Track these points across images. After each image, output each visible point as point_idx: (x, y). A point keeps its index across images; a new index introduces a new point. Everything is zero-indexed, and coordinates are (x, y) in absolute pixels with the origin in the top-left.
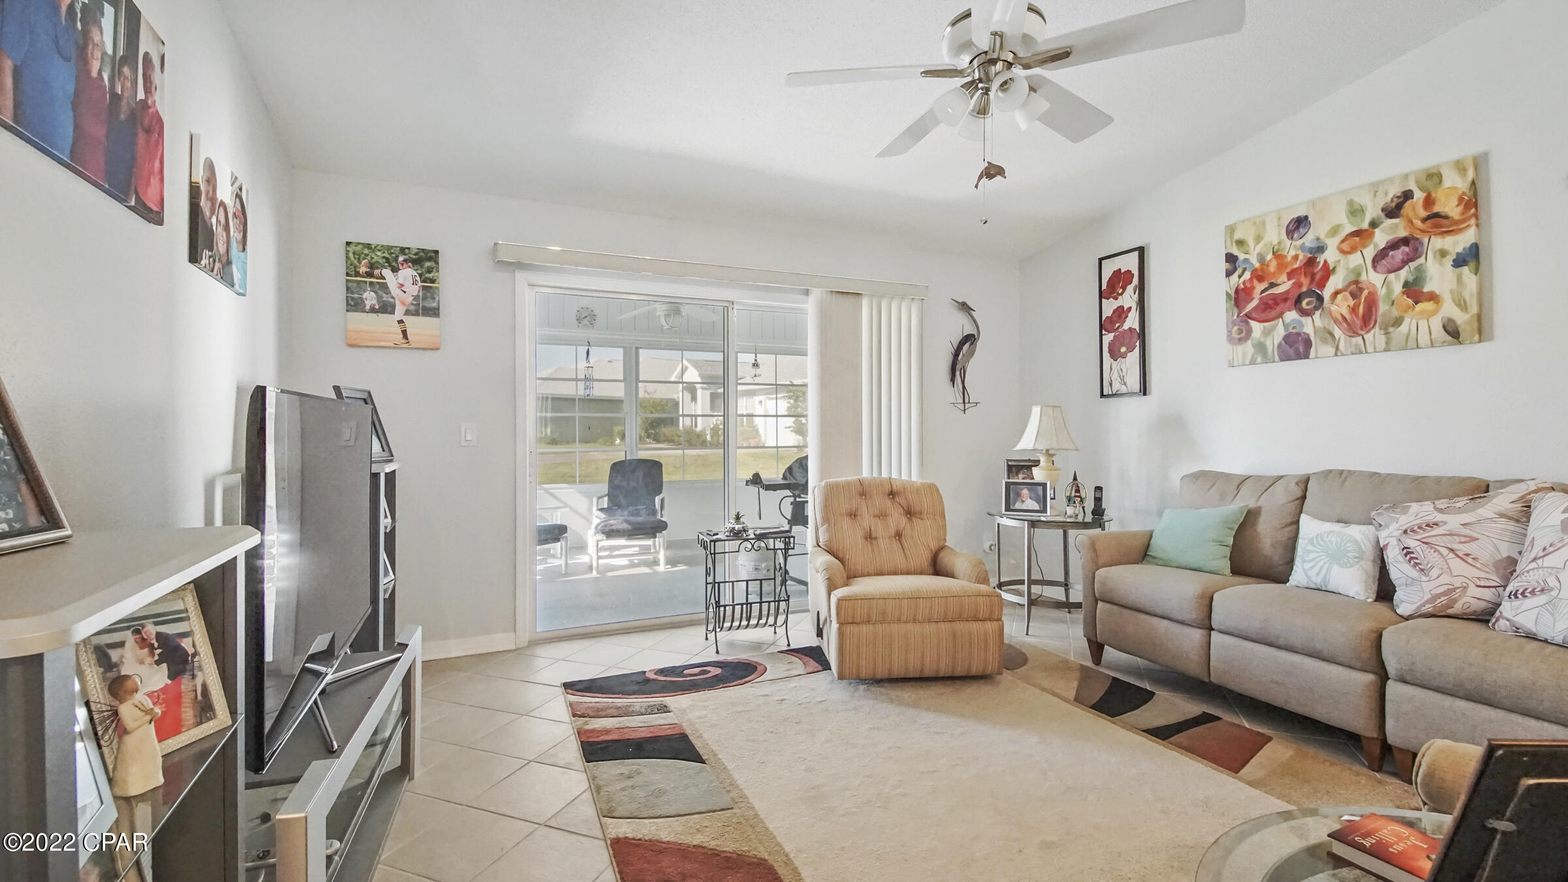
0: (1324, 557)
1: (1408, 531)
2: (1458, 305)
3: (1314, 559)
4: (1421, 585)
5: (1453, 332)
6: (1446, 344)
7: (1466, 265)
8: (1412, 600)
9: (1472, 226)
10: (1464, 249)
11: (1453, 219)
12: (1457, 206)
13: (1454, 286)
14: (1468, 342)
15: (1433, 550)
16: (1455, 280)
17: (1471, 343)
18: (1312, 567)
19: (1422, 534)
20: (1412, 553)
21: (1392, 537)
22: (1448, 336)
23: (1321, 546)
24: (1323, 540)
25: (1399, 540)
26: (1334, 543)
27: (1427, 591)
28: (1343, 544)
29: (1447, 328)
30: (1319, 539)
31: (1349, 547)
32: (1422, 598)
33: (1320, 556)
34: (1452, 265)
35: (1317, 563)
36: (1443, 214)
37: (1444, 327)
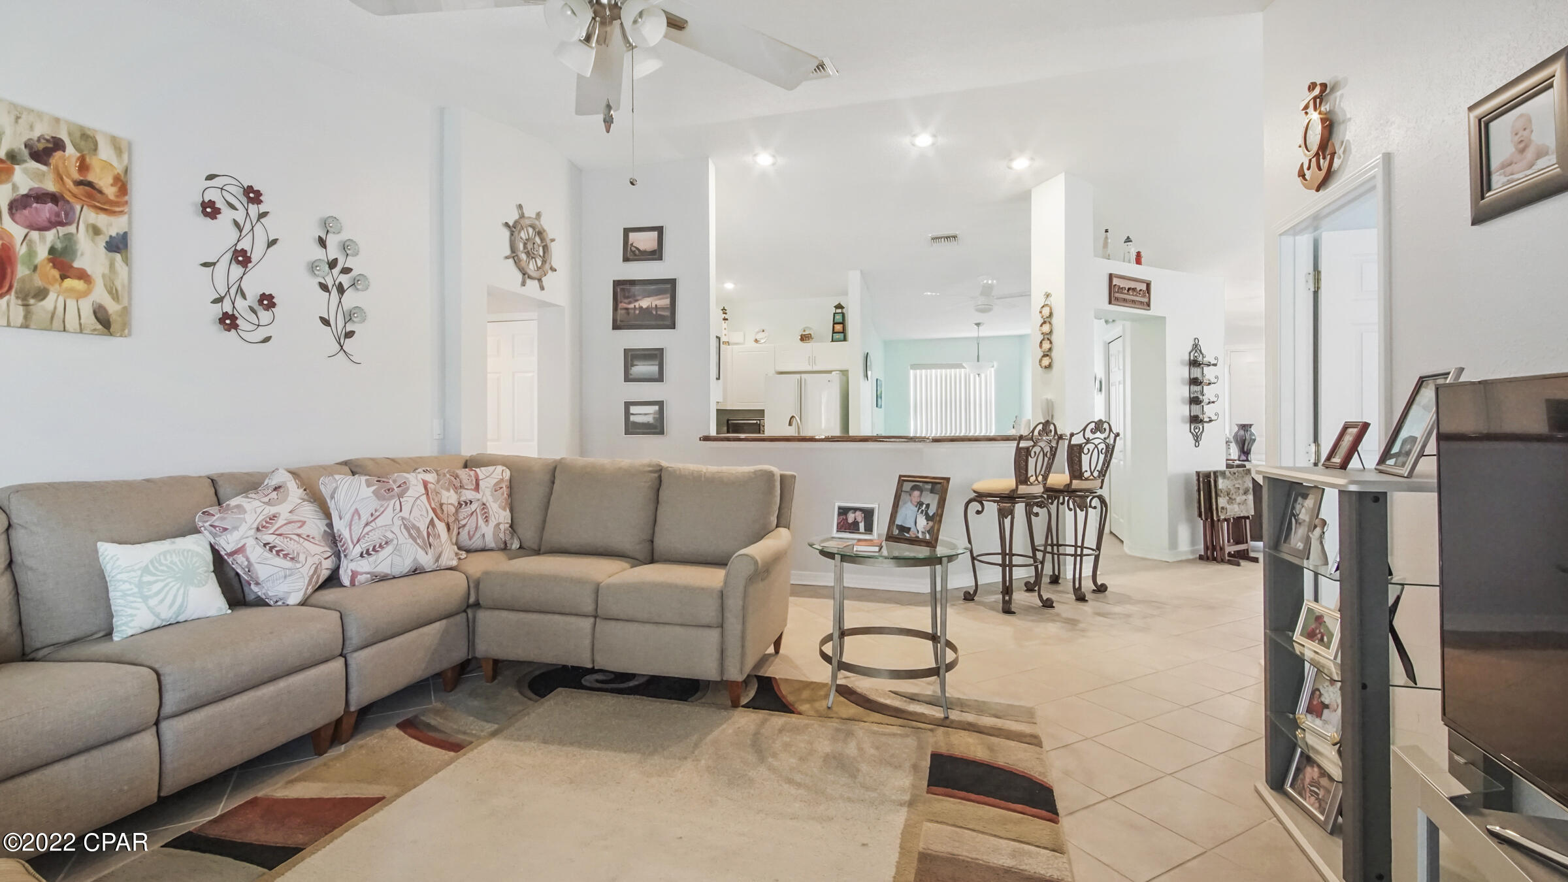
0: (173, 583)
1: (260, 528)
2: (110, 292)
3: (162, 589)
4: (299, 572)
5: (104, 321)
6: (96, 333)
7: (118, 253)
8: (297, 588)
9: (126, 213)
10: (117, 234)
11: (107, 196)
12: (112, 185)
13: (107, 271)
14: (118, 335)
15: (288, 539)
16: (107, 264)
17: (121, 336)
18: (162, 601)
19: (272, 527)
20: (275, 547)
21: (247, 537)
22: (98, 323)
23: (163, 571)
24: (162, 564)
25: (257, 538)
26: (178, 563)
27: (305, 575)
28: (188, 561)
29: (99, 315)
30: (157, 565)
31: (196, 562)
32: (304, 582)
33: (167, 584)
34: (105, 248)
35: (168, 593)
36: (97, 187)
37: (95, 313)
